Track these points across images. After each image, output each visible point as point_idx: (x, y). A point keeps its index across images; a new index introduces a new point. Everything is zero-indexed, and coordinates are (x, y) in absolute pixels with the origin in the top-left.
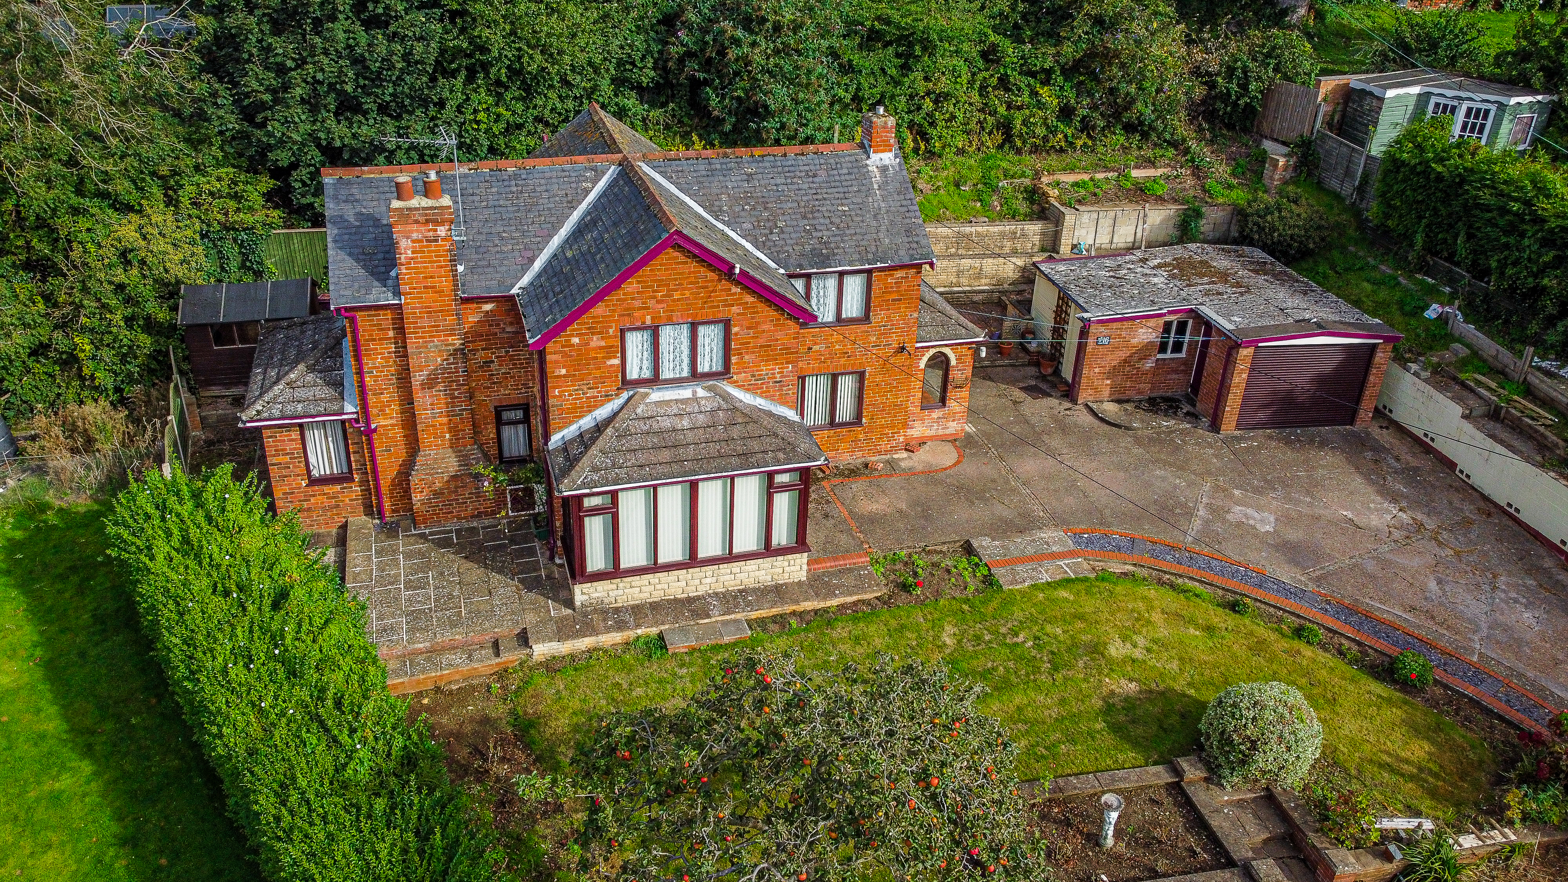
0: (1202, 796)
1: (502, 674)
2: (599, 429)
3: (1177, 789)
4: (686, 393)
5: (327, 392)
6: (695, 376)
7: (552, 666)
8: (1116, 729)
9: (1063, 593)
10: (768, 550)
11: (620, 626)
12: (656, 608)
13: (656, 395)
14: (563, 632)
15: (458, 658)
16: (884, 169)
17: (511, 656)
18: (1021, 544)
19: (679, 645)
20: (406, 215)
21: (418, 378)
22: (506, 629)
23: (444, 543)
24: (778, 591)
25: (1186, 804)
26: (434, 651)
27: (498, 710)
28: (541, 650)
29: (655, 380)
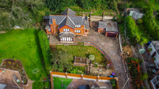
0: (87, 60)
1: (56, 45)
2: (62, 33)
3: (86, 59)
4: (67, 32)
5: (49, 27)
6: (68, 31)
7: (58, 45)
8: (85, 55)
9: (87, 47)
10: (71, 41)
11: (62, 44)
12: (64, 43)
13: (65, 32)
14: (59, 43)
15: (54, 44)
16: (83, 18)
17: (56, 44)
18: (87, 43)
19: (65, 45)
20: (53, 20)
21: (54, 28)
22: (56, 43)
23: (55, 36)
24: (71, 43)
25: (86, 60)
26: (53, 43)
27: (55, 47)
28: (58, 44)
29: (65, 31)
